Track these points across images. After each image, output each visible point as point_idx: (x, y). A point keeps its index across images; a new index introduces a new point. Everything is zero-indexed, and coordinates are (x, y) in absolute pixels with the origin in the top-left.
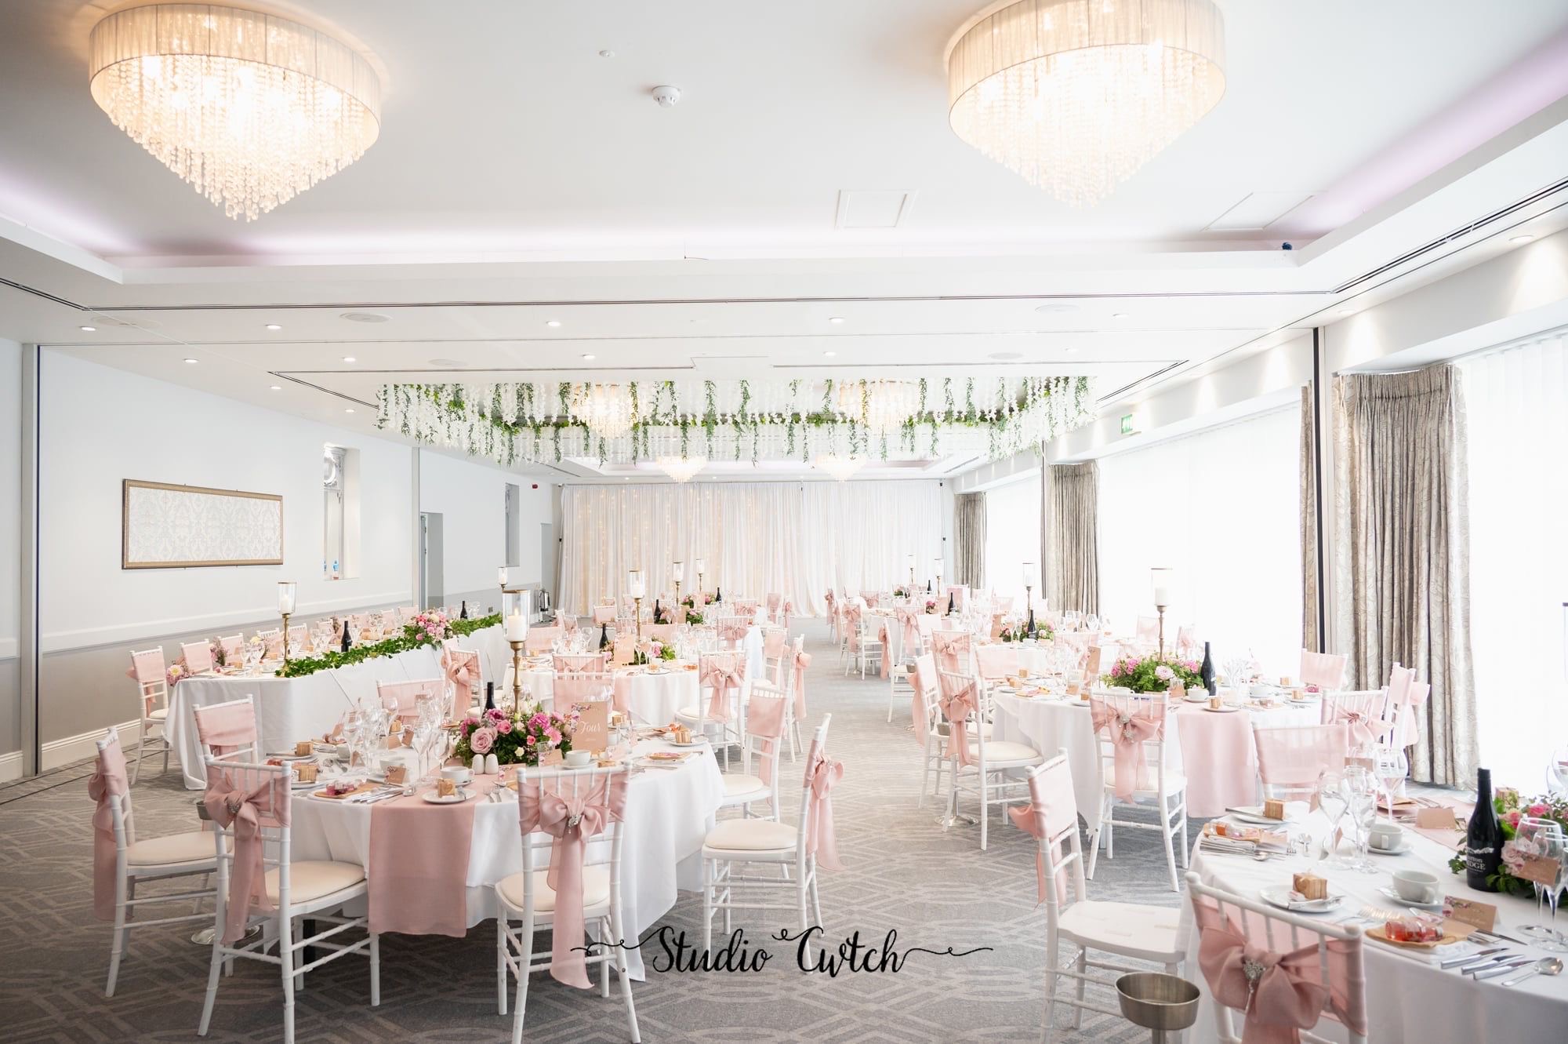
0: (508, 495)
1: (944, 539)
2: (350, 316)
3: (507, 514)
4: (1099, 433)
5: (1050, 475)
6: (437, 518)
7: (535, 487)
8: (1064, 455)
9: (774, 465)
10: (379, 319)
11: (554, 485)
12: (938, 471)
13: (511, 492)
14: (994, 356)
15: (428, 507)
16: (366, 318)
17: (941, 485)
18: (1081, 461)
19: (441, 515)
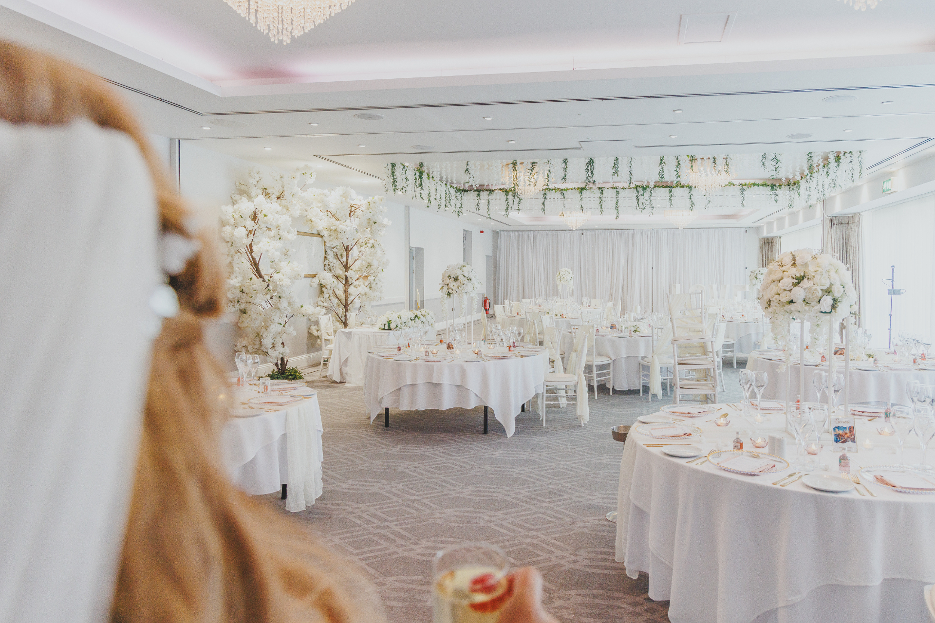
0: (465, 237)
1: (746, 268)
2: (360, 116)
3: (464, 250)
4: (865, 194)
5: (827, 224)
6: (420, 251)
7: (482, 232)
8: (838, 208)
9: (632, 217)
10: (379, 118)
11: (494, 231)
12: (747, 222)
13: (467, 235)
14: (791, 137)
15: (414, 244)
16: (370, 117)
17: (746, 231)
18: (851, 214)
19: (422, 249)
